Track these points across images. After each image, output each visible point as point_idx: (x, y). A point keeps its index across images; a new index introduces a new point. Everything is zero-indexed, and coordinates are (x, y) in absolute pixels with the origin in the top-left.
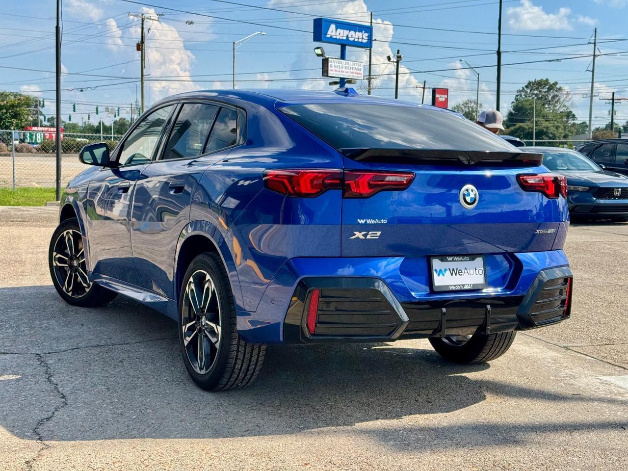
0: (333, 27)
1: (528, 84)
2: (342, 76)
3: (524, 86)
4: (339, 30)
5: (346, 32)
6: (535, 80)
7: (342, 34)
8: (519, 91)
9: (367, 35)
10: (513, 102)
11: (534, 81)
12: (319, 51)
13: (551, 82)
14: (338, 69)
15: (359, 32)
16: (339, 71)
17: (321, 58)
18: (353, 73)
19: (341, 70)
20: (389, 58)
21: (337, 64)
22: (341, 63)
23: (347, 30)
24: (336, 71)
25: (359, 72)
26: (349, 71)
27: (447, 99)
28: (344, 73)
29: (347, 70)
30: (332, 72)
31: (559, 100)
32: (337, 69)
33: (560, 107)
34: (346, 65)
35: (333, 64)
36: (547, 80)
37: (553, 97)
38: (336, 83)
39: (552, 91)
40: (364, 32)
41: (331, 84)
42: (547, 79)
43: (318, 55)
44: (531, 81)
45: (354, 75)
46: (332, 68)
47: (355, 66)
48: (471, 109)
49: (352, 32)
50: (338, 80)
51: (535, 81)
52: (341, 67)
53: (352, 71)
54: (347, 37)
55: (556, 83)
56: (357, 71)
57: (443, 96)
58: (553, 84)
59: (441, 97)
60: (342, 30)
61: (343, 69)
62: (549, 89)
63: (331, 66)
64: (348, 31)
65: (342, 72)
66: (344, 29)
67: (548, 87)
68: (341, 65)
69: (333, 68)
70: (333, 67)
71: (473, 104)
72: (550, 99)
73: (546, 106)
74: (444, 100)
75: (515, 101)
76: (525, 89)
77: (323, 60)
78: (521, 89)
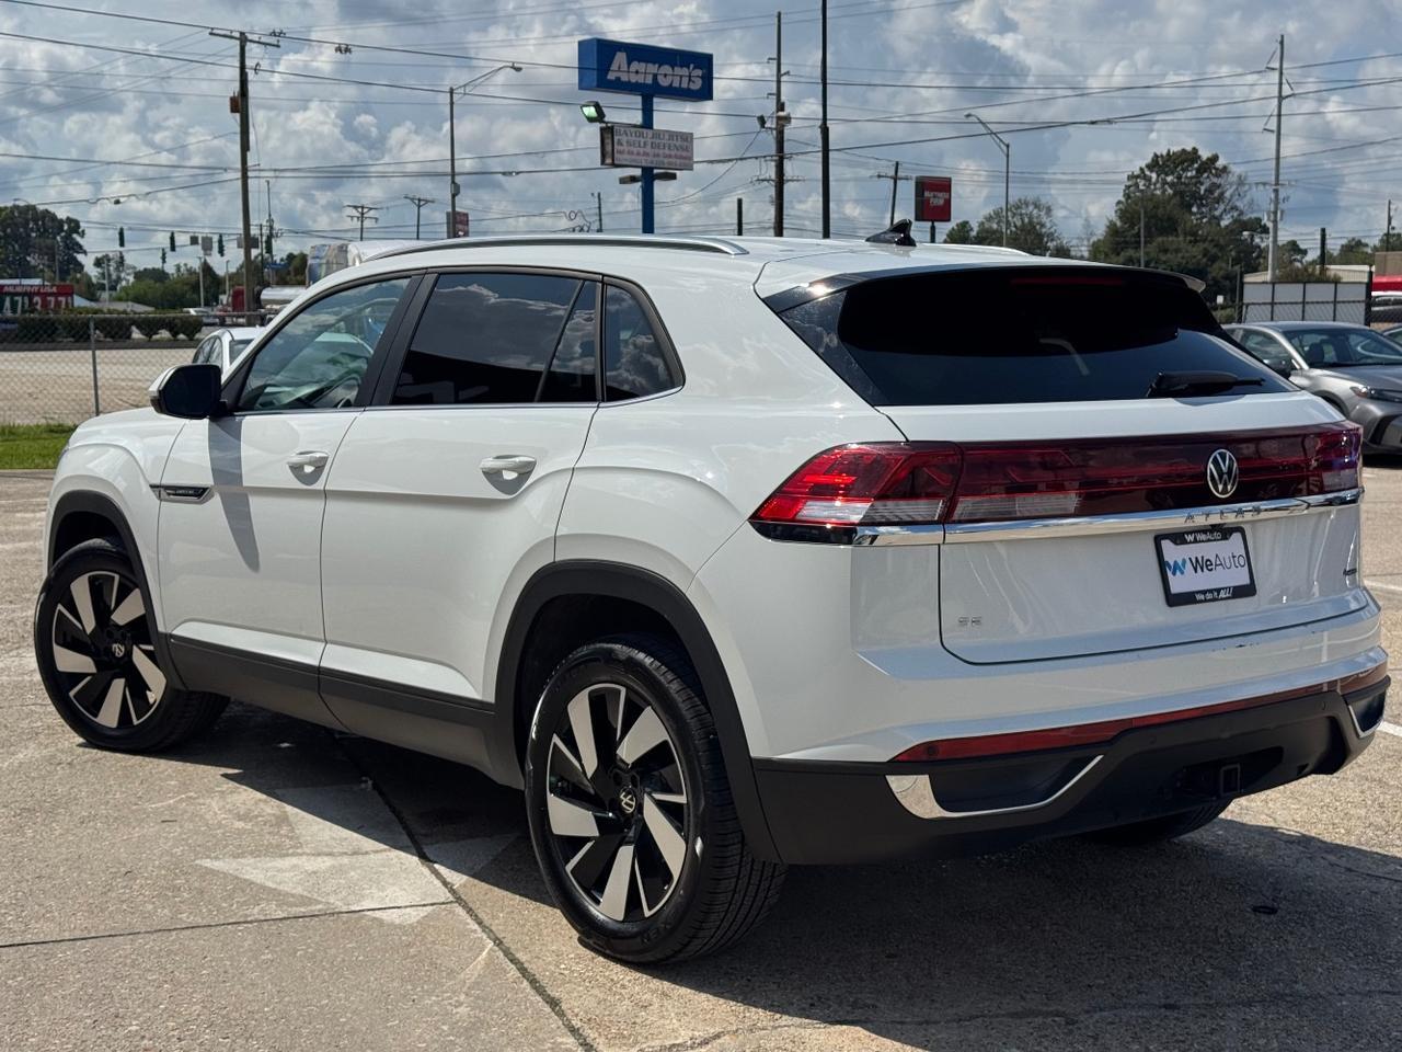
0: (621, 58)
1: (1153, 160)
2: (644, 164)
3: (1143, 166)
4: (635, 65)
5: (653, 68)
6: (1169, 151)
7: (643, 72)
8: (1131, 177)
9: (698, 72)
10: (1120, 202)
11: (1165, 153)
12: (591, 111)
14: (635, 150)
15: (682, 66)
16: (638, 154)
17: (597, 126)
18: (670, 156)
19: (641, 150)
20: (762, 120)
21: (634, 138)
22: (642, 135)
23: (654, 63)
24: (631, 153)
25: (684, 154)
26: (661, 152)
27: (948, 202)
28: (649, 159)
29: (657, 151)
30: (621, 156)
31: (1222, 194)
32: (632, 148)
33: (1225, 210)
34: (654, 140)
35: (624, 139)
36: (1195, 151)
37: (1210, 191)
38: (633, 179)
39: (1205, 175)
40: (692, 66)
41: (623, 181)
42: (1194, 149)
43: (591, 120)
44: (1159, 154)
45: (673, 160)
46: (621, 148)
47: (675, 142)
48: (1026, 220)
49: (666, 69)
50: (638, 172)
51: (1168, 153)
52: (642, 144)
53: (667, 152)
54: (655, 76)
55: (1215, 158)
56: (679, 153)
57: (940, 195)
58: (1208, 159)
59: (934, 197)
60: (643, 65)
61: (648, 149)
62: (1200, 171)
63: (620, 143)
64: (657, 66)
65: (648, 154)
66: (647, 61)
67: (1196, 166)
68: (642, 140)
69: (625, 148)
70: (625, 144)
71: (1031, 208)
72: (1202, 192)
73: (1194, 209)
74: (941, 202)
75: (1123, 199)
76: (1147, 173)
77: (602, 129)
78: (1137, 172)
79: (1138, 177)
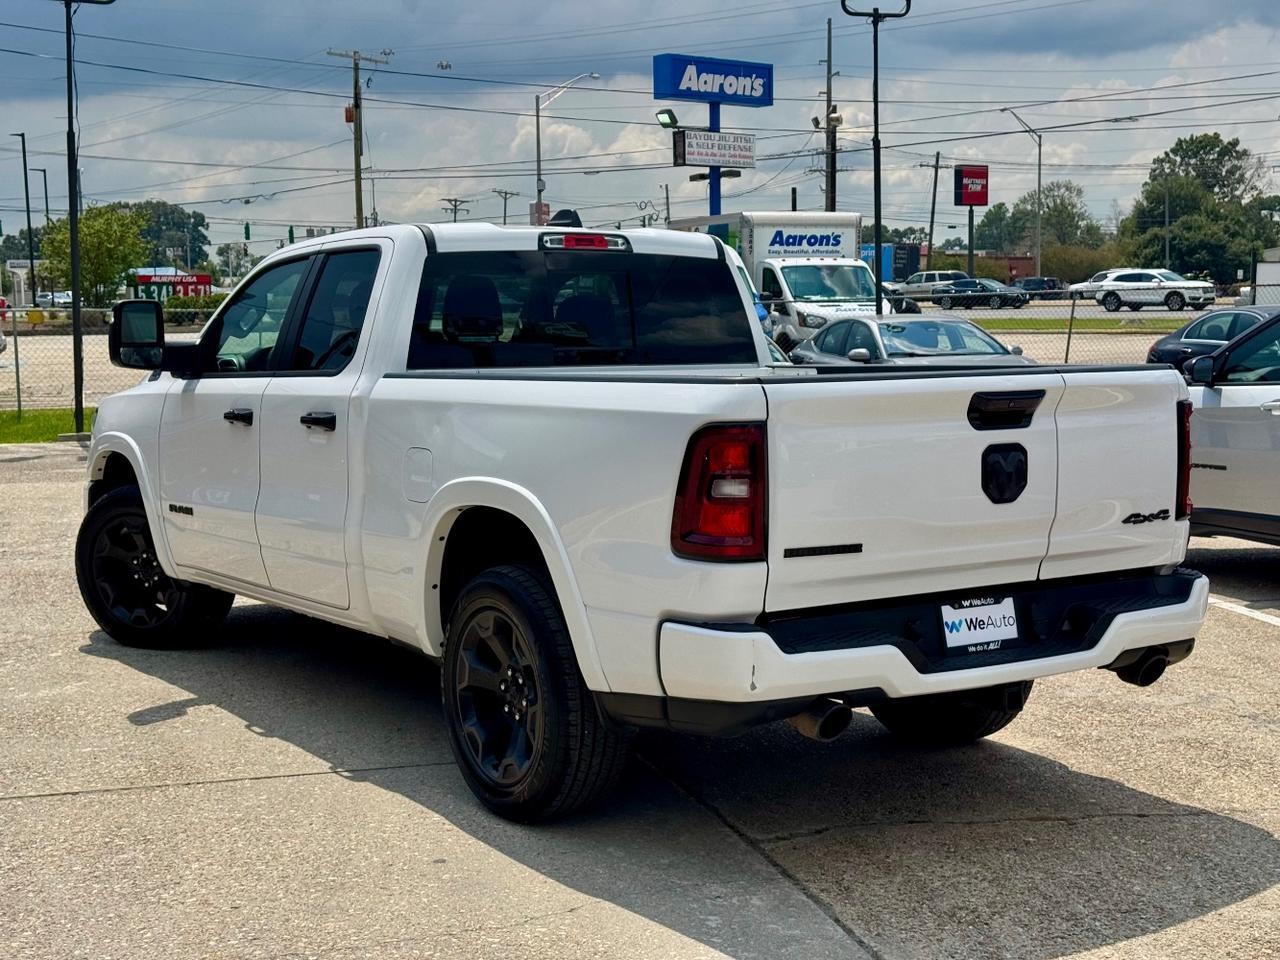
0: (691, 70)
1: (1177, 144)
2: (712, 164)
3: (1168, 150)
4: (704, 76)
5: (719, 79)
6: (1192, 136)
7: (711, 83)
8: (1157, 161)
9: (761, 81)
10: (1146, 184)
11: (1188, 139)
12: (665, 118)
13: (1226, 139)
14: (704, 151)
15: (745, 76)
16: (707, 155)
17: (671, 131)
18: (735, 156)
19: (710, 151)
20: (816, 122)
21: (703, 141)
22: (710, 138)
23: (721, 75)
24: (700, 154)
25: (748, 153)
26: (727, 152)
28: (717, 158)
29: (723, 152)
30: (692, 157)
31: (1242, 175)
32: (701, 150)
33: (1245, 190)
34: (721, 142)
35: (694, 142)
36: (1217, 136)
37: (1231, 172)
38: (702, 177)
39: (1227, 158)
40: (754, 76)
41: (693, 178)
42: (1215, 134)
43: (665, 125)
44: (1182, 139)
45: (738, 159)
46: (691, 150)
47: (739, 143)
48: (1058, 201)
49: (731, 79)
50: (706, 171)
51: (1191, 138)
52: (710, 146)
53: (732, 152)
54: (722, 86)
55: (1235, 143)
56: (743, 153)
57: (978, 181)
58: (1229, 143)
60: (711, 76)
61: (715, 150)
62: (1222, 154)
63: (690, 145)
64: (723, 76)
65: (715, 155)
67: (1218, 149)
68: (710, 142)
69: (695, 149)
70: (695, 146)
71: (1062, 190)
72: (1224, 173)
73: (1216, 189)
75: (1149, 181)
76: (1171, 155)
77: (674, 134)
78: (1162, 156)
79: (1162, 161)
